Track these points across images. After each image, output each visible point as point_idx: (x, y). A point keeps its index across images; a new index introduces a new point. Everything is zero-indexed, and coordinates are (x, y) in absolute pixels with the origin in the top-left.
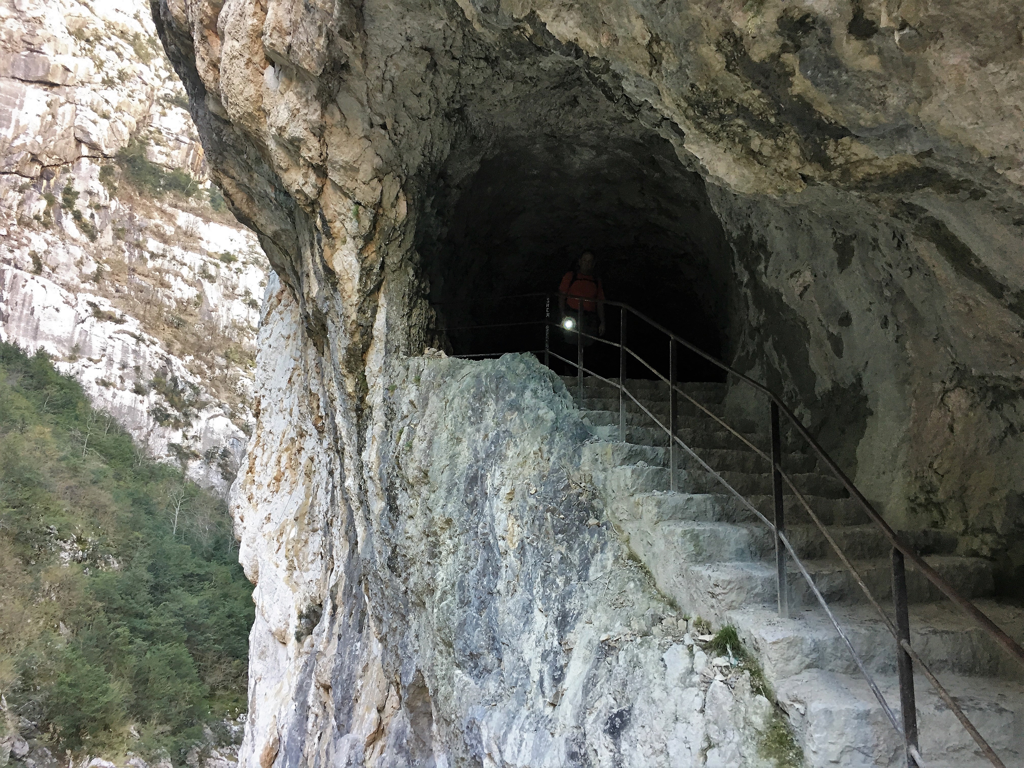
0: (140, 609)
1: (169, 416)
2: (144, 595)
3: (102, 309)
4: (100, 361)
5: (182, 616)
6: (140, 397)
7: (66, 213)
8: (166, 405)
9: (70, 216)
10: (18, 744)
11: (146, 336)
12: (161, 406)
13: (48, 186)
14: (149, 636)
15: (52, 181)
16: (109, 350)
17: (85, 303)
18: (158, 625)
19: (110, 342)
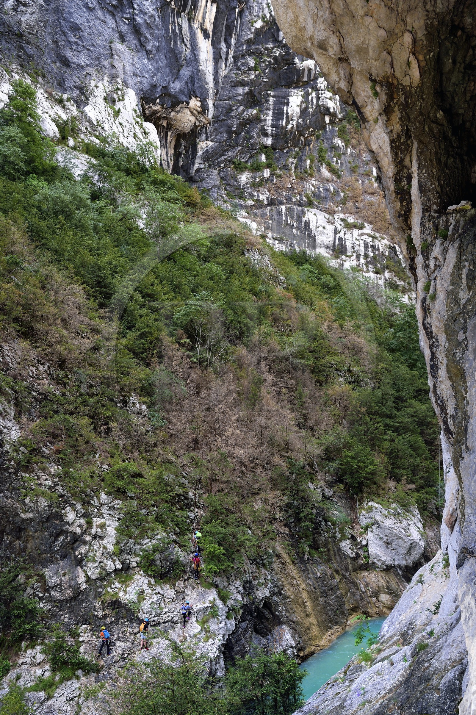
0: (388, 412)
1: (398, 286)
2: (390, 404)
3: (349, 221)
4: (352, 255)
5: (416, 416)
6: (379, 276)
7: (322, 165)
8: (396, 279)
9: (324, 166)
10: (326, 490)
11: (378, 235)
12: (393, 279)
13: (310, 150)
14: (396, 430)
15: (311, 146)
16: (357, 248)
17: (339, 220)
18: (401, 422)
19: (357, 242)
